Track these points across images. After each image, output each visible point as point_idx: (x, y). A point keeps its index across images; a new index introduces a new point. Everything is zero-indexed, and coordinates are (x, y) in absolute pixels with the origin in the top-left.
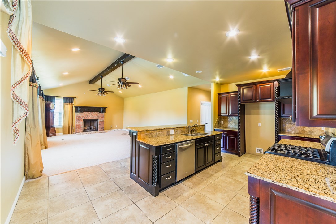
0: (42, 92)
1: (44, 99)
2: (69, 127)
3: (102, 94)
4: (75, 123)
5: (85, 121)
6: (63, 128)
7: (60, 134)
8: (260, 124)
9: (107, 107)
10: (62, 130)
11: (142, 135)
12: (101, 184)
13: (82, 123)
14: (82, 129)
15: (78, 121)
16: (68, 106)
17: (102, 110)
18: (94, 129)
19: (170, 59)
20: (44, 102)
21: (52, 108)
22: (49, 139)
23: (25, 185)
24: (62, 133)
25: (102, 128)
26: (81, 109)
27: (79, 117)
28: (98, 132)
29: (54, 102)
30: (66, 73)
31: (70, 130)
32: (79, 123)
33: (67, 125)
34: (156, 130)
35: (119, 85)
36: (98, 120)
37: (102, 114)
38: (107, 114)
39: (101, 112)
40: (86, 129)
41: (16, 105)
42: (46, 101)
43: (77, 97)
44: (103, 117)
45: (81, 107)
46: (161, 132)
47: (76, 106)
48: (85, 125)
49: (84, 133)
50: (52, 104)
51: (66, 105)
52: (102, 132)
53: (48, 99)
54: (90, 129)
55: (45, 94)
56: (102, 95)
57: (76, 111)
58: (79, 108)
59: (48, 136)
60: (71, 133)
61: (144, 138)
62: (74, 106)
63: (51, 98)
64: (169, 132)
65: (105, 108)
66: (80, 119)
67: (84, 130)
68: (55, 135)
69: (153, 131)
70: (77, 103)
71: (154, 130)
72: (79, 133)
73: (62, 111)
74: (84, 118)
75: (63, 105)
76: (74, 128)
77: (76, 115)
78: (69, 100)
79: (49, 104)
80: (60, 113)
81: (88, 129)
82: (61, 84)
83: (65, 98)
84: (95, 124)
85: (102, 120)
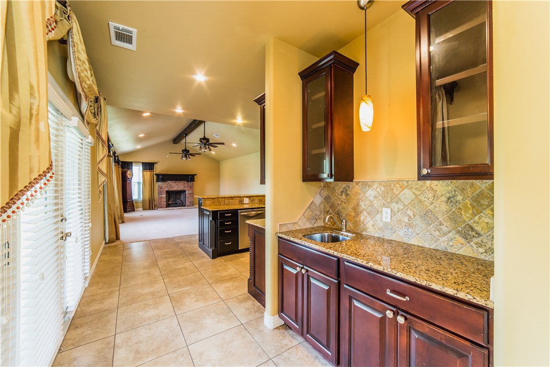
0: (118, 158)
1: (120, 166)
2: (150, 200)
3: (186, 157)
4: (156, 196)
5: (169, 193)
6: (143, 202)
7: (139, 209)
9: (196, 175)
10: (140, 205)
11: (208, 202)
12: (169, 250)
13: (164, 196)
14: (165, 203)
15: (160, 193)
16: (148, 174)
17: (189, 178)
18: (180, 204)
19: (239, 120)
20: (120, 169)
21: (129, 176)
22: (126, 215)
23: (104, 248)
24: (142, 209)
25: (190, 202)
26: (163, 178)
27: (161, 188)
28: (185, 207)
29: (132, 169)
30: (142, 135)
31: (151, 205)
32: (161, 196)
33: (147, 197)
34: (224, 198)
35: (201, 147)
36: (185, 191)
37: (190, 184)
38: (197, 183)
39: (188, 181)
40: (170, 204)
41: (100, 175)
42: (122, 168)
43: (159, 162)
44: (191, 187)
45: (163, 175)
46: (231, 201)
47: (157, 173)
48: (168, 199)
49: (168, 208)
50: (128, 172)
51: (145, 173)
52: (190, 207)
53: (124, 166)
54: (176, 204)
55: (121, 159)
56: (187, 159)
57: (158, 181)
58: (161, 177)
59: (125, 211)
60: (152, 209)
61: (210, 205)
62: (156, 174)
63: (128, 165)
64: (241, 201)
65: (193, 176)
66: (162, 190)
67: (168, 206)
68: (134, 210)
69: (220, 199)
70: (158, 169)
71: (222, 198)
72: (162, 209)
73: (141, 181)
74: (167, 190)
75: (142, 173)
76: (155, 202)
77: (157, 185)
78: (149, 166)
79: (126, 172)
80: (139, 183)
81: (173, 204)
82: (139, 147)
83: (143, 164)
84: (182, 197)
85: (190, 192)
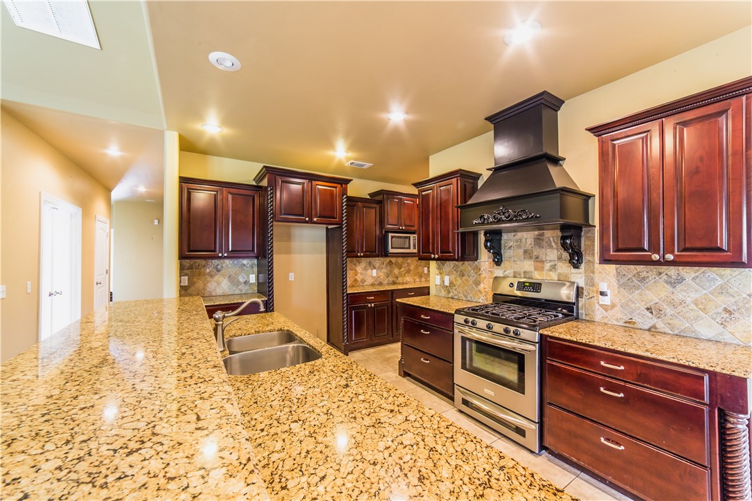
8: (292, 276)
